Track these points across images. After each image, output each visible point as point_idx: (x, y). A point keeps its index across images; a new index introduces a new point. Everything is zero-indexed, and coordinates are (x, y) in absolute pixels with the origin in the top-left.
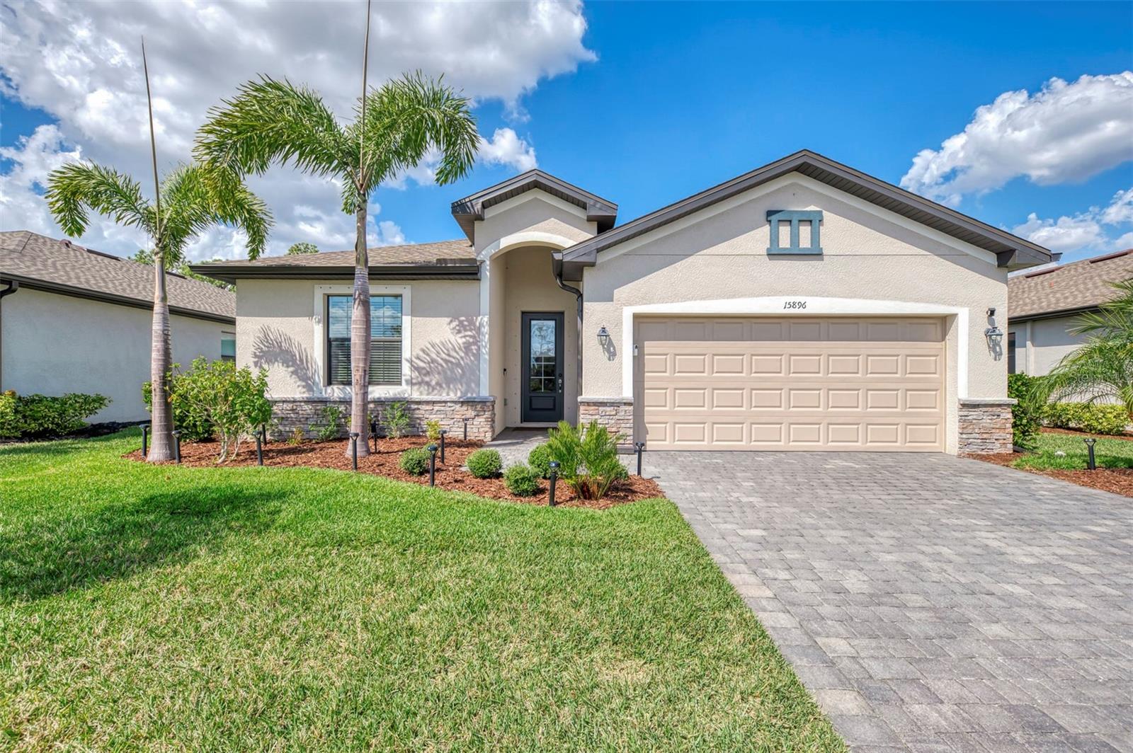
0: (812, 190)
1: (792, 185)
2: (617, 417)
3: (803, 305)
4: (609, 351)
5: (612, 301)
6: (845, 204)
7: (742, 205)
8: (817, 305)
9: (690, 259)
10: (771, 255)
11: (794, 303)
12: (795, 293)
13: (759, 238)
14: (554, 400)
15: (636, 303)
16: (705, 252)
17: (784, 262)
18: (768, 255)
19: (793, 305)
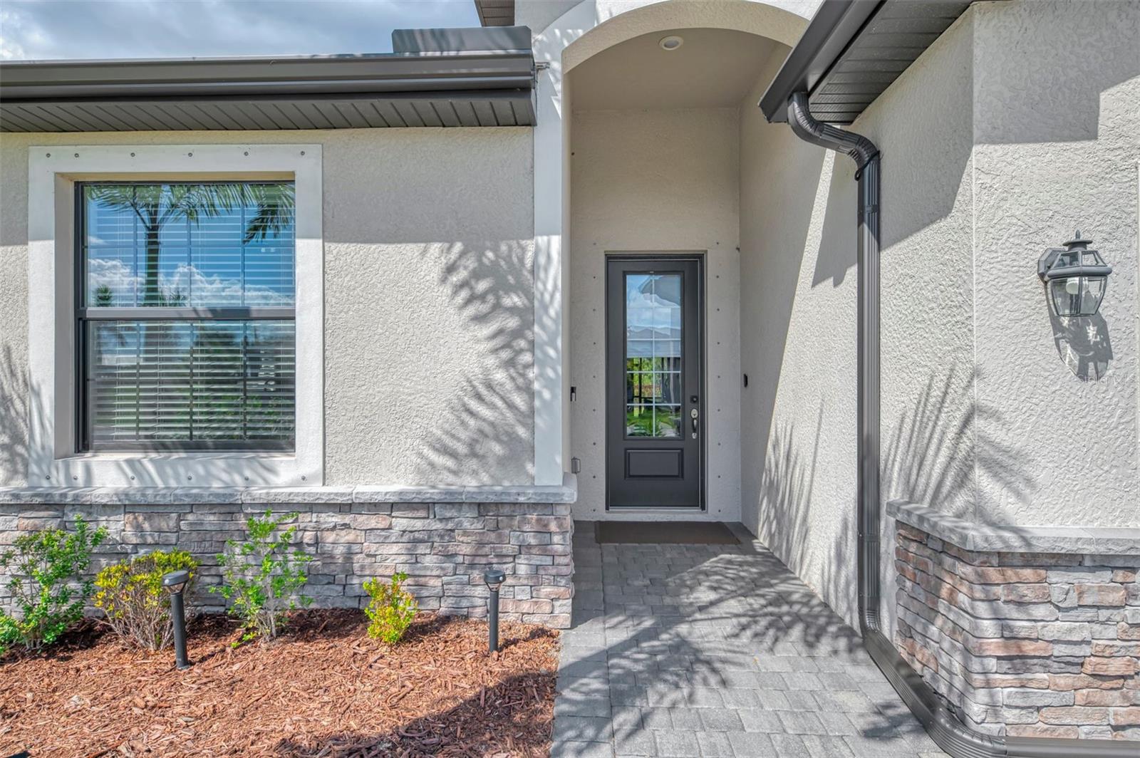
4: (1079, 341)
5: (1093, 135)
14: (681, 456)
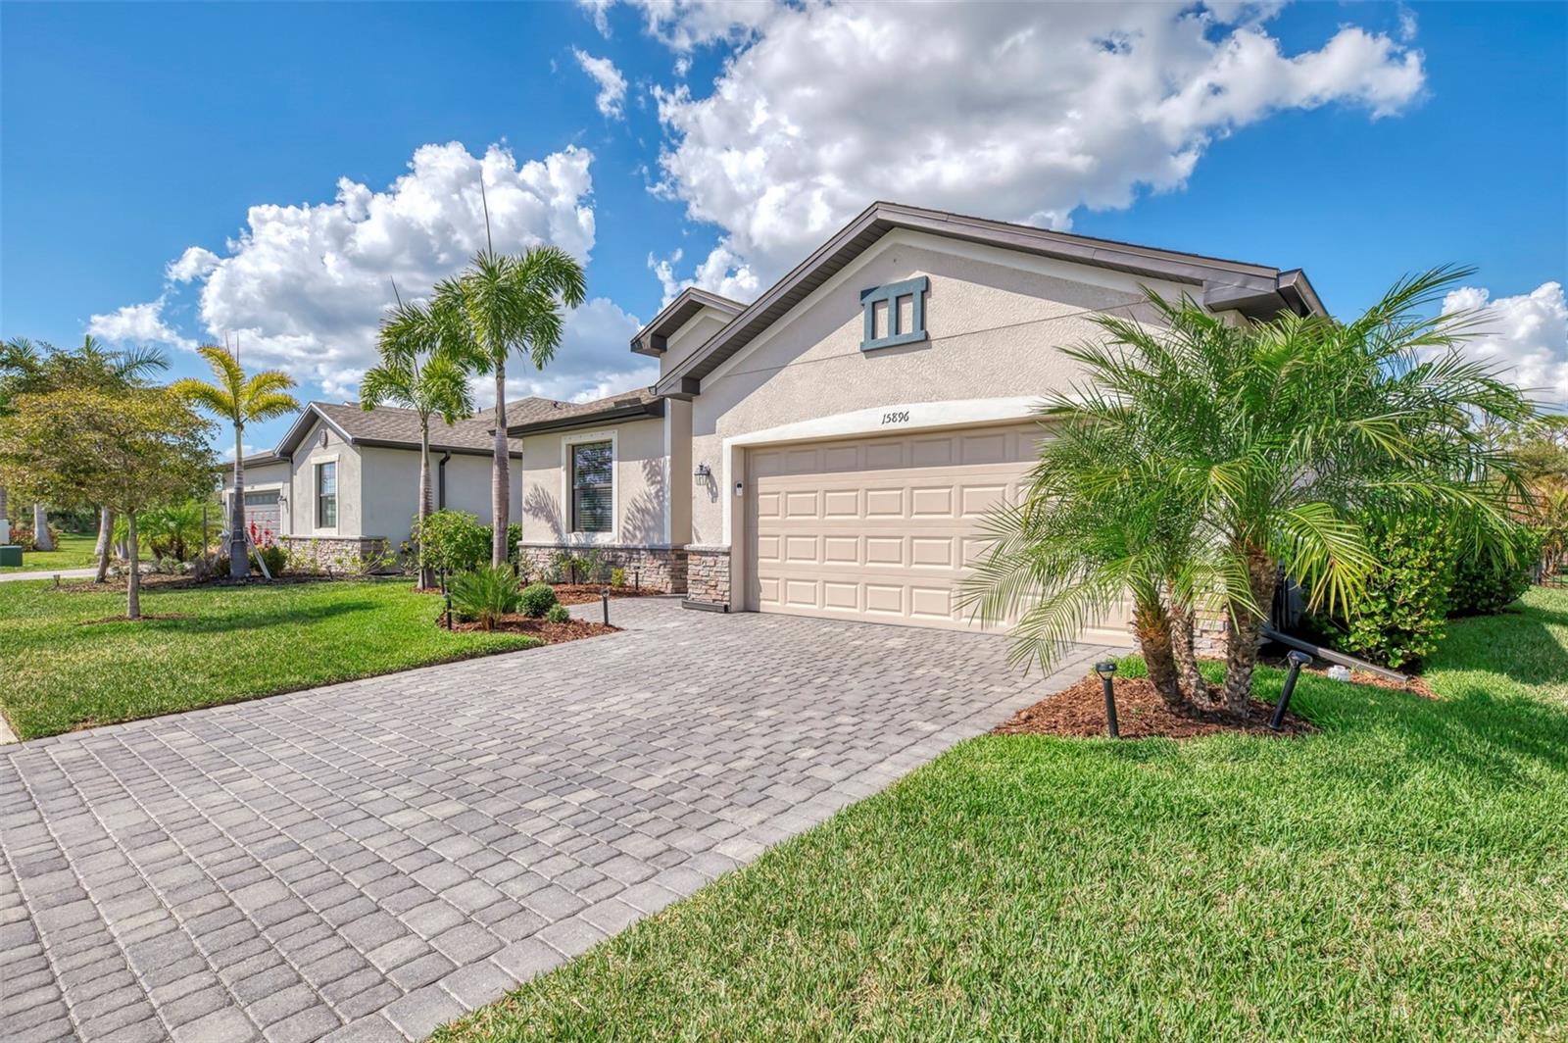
0: (916, 249)
1: (894, 246)
2: (715, 569)
3: (904, 417)
4: (711, 492)
5: (715, 433)
6: (961, 259)
7: (836, 290)
8: (924, 415)
9: (784, 372)
10: (868, 352)
11: (894, 415)
12: (896, 400)
13: (854, 330)
15: (736, 433)
16: (798, 360)
17: (883, 358)
18: (865, 351)
19: (892, 418)
